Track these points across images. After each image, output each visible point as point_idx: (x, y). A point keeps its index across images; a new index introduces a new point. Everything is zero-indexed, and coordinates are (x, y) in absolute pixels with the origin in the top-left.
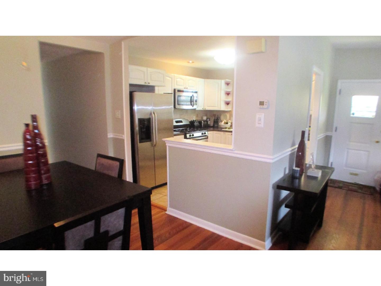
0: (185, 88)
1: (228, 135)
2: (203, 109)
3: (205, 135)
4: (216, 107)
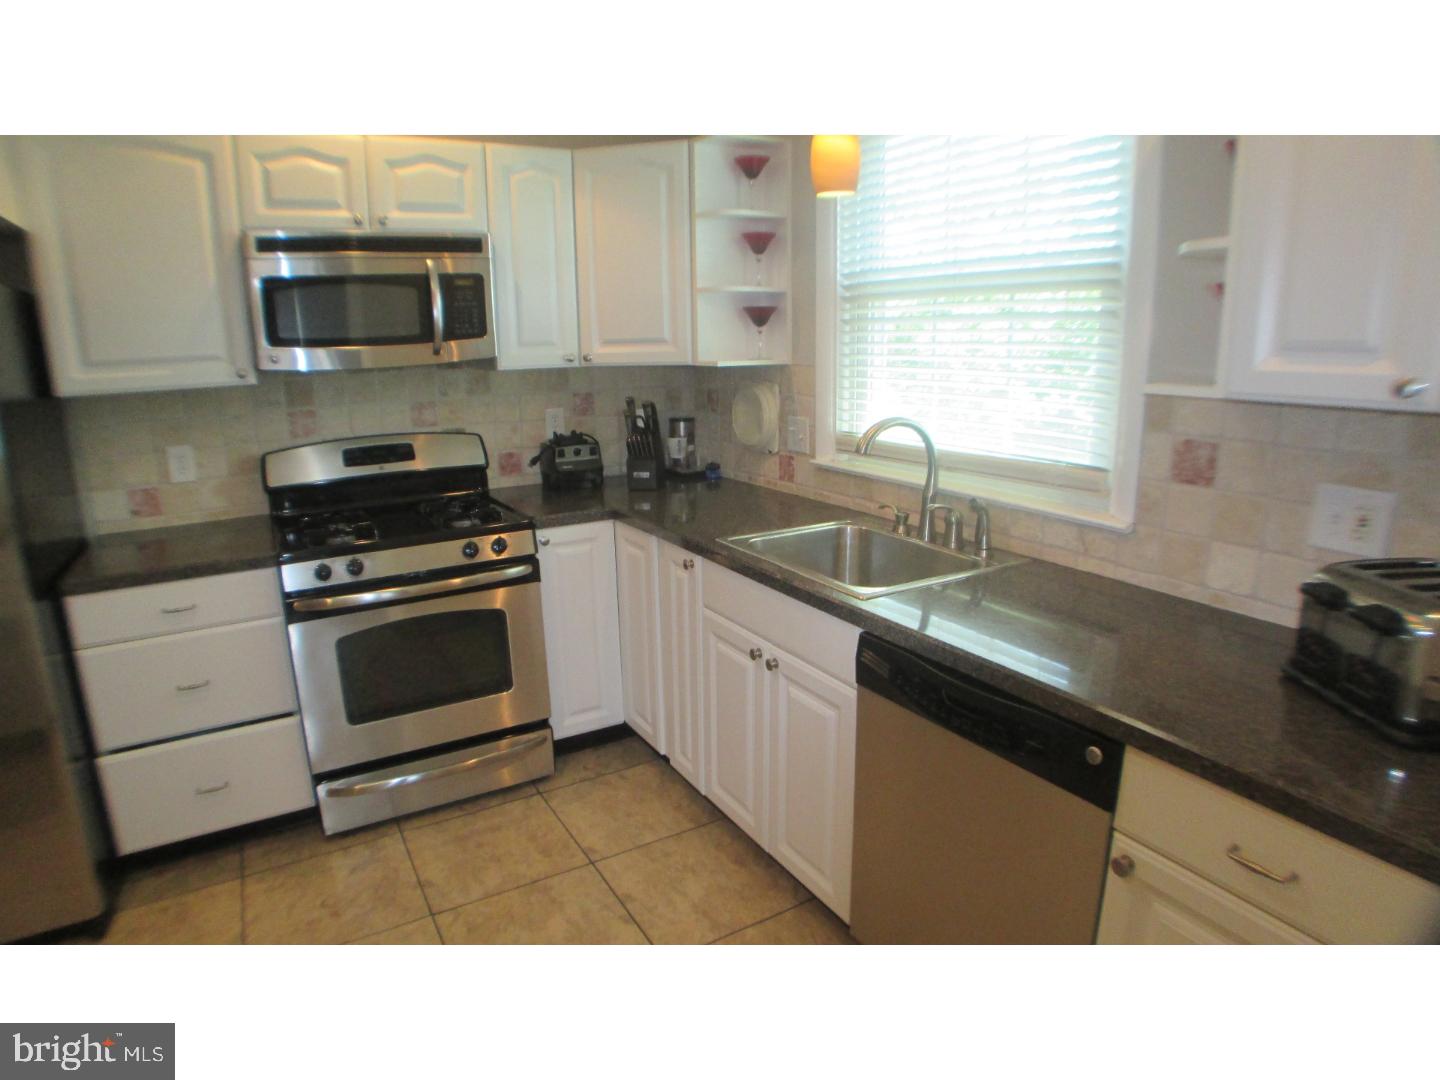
0: (358, 223)
2: (568, 360)
4: (661, 341)
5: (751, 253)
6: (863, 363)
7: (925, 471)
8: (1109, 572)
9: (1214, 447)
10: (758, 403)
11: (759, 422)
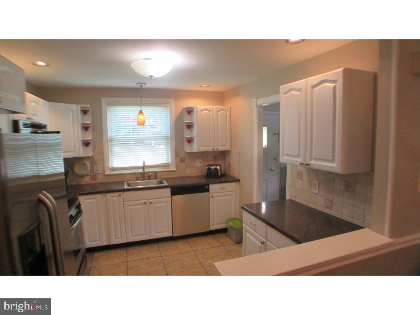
0: (28, 119)
4: (72, 151)
5: (84, 131)
7: (142, 169)
8: (173, 176)
9: (184, 158)
10: (85, 164)
11: (86, 169)
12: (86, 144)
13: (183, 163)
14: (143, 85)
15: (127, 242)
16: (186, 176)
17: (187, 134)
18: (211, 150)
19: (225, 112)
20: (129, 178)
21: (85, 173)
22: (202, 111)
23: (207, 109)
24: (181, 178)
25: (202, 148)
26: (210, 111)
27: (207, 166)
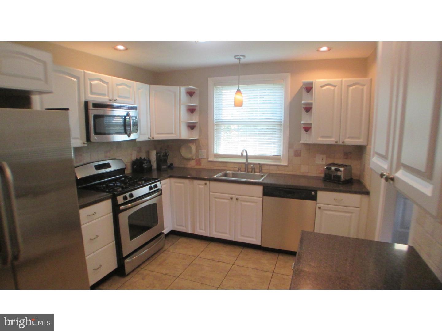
0: (110, 100)
1: (200, 184)
2: (149, 138)
3: (156, 189)
4: (172, 133)
5: (190, 113)
6: (220, 138)
7: (245, 159)
8: (284, 173)
9: (301, 151)
10: (190, 148)
11: (191, 152)
12: (192, 127)
13: (299, 158)
14: (242, 57)
15: (210, 236)
16: (301, 174)
17: (305, 119)
18: (334, 143)
19: (361, 87)
20: (232, 167)
21: (189, 156)
22: (322, 87)
23: (331, 83)
24: (295, 176)
25: (320, 139)
26: (335, 86)
27: (327, 165)
